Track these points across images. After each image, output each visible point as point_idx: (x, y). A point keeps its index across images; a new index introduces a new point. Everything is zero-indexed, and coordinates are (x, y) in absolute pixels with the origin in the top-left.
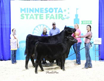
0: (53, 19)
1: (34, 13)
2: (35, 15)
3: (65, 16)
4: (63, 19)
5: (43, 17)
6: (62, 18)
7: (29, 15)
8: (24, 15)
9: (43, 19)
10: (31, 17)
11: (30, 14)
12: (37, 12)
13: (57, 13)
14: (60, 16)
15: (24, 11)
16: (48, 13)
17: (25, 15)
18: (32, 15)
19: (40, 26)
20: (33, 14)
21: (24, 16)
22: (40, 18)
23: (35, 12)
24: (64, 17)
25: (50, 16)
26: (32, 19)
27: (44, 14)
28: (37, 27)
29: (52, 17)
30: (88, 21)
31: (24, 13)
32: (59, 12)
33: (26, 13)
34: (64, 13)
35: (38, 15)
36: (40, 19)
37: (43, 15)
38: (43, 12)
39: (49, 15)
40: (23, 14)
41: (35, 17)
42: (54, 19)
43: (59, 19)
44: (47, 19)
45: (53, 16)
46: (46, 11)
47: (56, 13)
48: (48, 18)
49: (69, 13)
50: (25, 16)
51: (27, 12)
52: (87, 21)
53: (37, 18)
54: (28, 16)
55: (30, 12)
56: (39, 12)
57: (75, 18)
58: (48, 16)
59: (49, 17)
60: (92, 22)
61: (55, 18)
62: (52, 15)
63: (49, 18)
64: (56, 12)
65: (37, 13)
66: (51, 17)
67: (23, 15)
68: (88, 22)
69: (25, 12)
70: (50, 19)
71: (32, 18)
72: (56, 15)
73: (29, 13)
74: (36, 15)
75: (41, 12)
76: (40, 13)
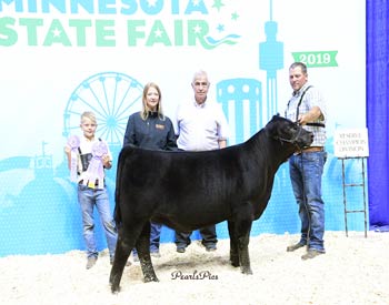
0: (162, 45)
1: (69, 15)
2: (72, 23)
3: (221, 28)
4: (211, 44)
5: (112, 33)
6: (205, 37)
7: (40, 22)
8: (17, 23)
9: (113, 43)
10: (50, 33)
11: (48, 19)
12: (80, 8)
13: (182, 16)
14: (197, 29)
15: (13, 4)
16: (140, 14)
17: (22, 22)
18: (56, 23)
19: (102, 79)
20: (65, 19)
21: (17, 27)
22: (101, 42)
23: (74, 10)
24: (214, 34)
25: (147, 30)
26: (57, 46)
27: (121, 22)
28: (86, 85)
29: (158, 33)
30: (322, 53)
31: (17, 16)
32: (188, 12)
33: (26, 14)
34: (213, 18)
35: (88, 23)
36: (98, 44)
37: (112, 23)
38: (113, 11)
39: (143, 23)
40: (12, 21)
41: (72, 33)
42: (168, 43)
43: (192, 43)
44: (132, 43)
45: (162, 29)
46: (127, 7)
47: (176, 17)
48: (141, 42)
49: (235, 16)
50: (22, 31)
51: (32, 9)
52: (316, 53)
53: (82, 42)
54: (39, 29)
55: (46, 10)
56: (91, 11)
57: (265, 40)
58: (139, 29)
59: (142, 35)
60: (338, 58)
61: (172, 38)
62: (158, 25)
63: (144, 41)
64: (175, 10)
65: (82, 14)
66: (152, 34)
67: (9, 26)
68: (319, 56)
69: (19, 8)
70: (149, 43)
71: (57, 40)
72: (178, 24)
73: (39, 14)
74: (80, 26)
75: (103, 10)
76: (96, 16)
